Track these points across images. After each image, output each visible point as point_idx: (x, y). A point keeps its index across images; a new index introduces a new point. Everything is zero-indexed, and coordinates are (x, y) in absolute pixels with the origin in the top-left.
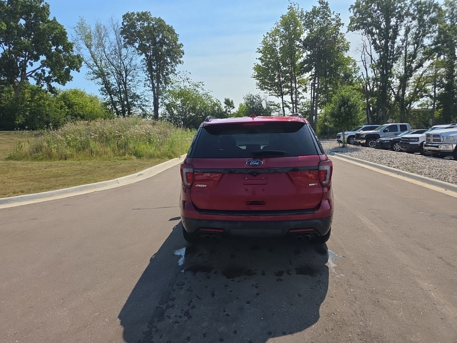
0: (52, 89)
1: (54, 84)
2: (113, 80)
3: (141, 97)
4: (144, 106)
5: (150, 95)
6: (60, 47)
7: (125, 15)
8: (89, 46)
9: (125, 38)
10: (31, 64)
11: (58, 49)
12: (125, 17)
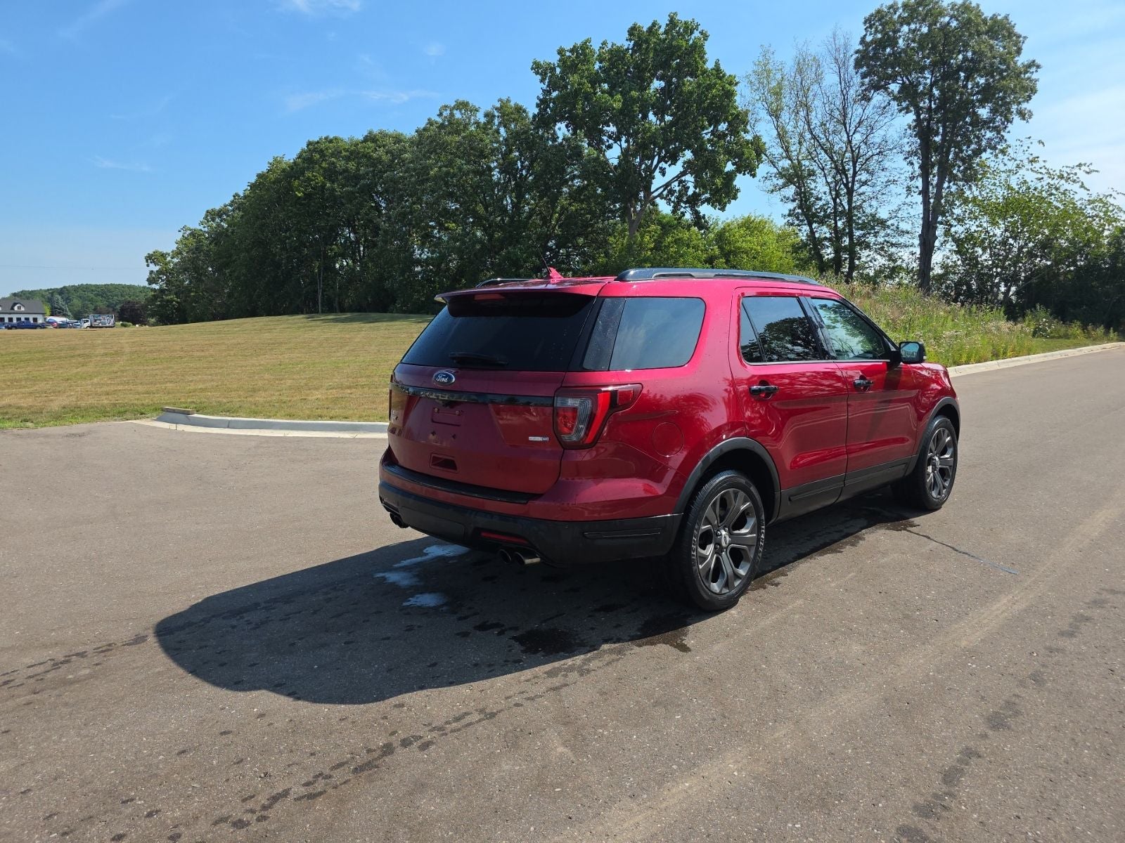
0: (699, 221)
1: (705, 209)
2: (820, 187)
3: (889, 223)
4: (893, 245)
5: (917, 216)
6: (723, 127)
7: (872, 15)
8: (775, 114)
9: (864, 76)
10: (663, 172)
11: (717, 130)
12: (869, 22)
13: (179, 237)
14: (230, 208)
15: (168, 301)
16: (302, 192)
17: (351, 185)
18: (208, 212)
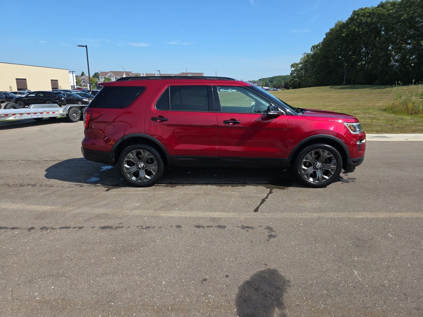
13: (302, 56)
14: (321, 44)
15: (295, 81)
16: (345, 34)
17: (367, 28)
18: (313, 46)
